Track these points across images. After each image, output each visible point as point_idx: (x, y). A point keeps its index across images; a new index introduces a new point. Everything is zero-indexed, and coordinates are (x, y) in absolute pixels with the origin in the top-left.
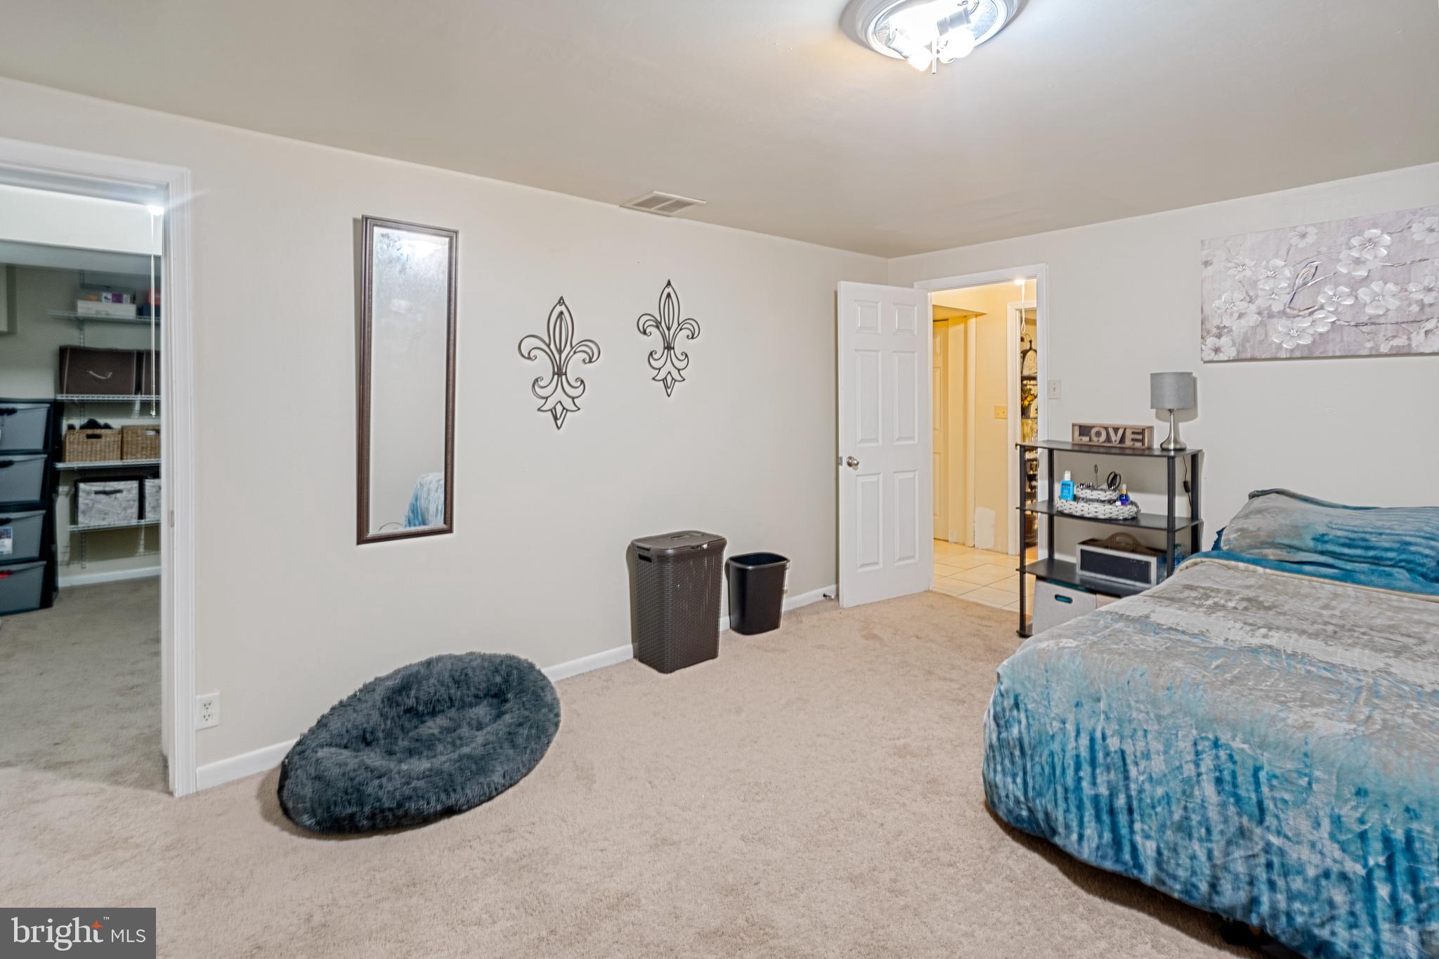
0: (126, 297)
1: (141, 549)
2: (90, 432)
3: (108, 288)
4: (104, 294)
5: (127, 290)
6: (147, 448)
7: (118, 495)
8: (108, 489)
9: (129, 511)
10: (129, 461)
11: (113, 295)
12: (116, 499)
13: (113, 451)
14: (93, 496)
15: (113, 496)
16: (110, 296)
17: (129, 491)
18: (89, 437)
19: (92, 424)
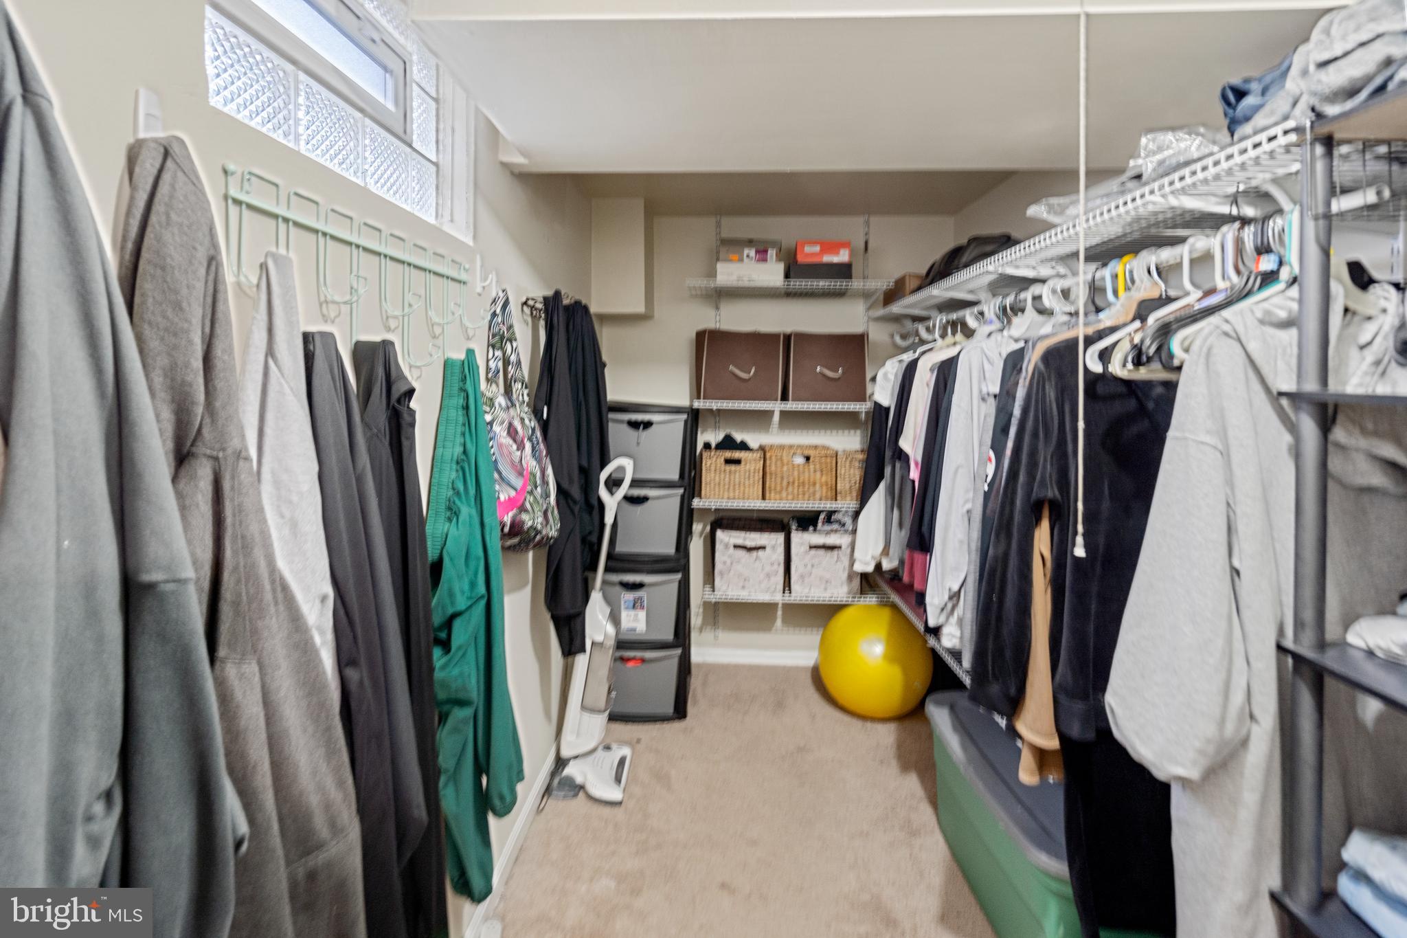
0: (772, 253)
1: (779, 622)
2: (728, 454)
3: (750, 243)
4: (746, 251)
5: (774, 244)
6: (793, 483)
7: (761, 553)
8: (749, 544)
9: (773, 579)
10: (773, 504)
11: (757, 252)
12: (757, 558)
13: (754, 486)
14: (732, 549)
15: (754, 553)
16: (752, 253)
17: (773, 547)
18: (728, 461)
19: (728, 443)
